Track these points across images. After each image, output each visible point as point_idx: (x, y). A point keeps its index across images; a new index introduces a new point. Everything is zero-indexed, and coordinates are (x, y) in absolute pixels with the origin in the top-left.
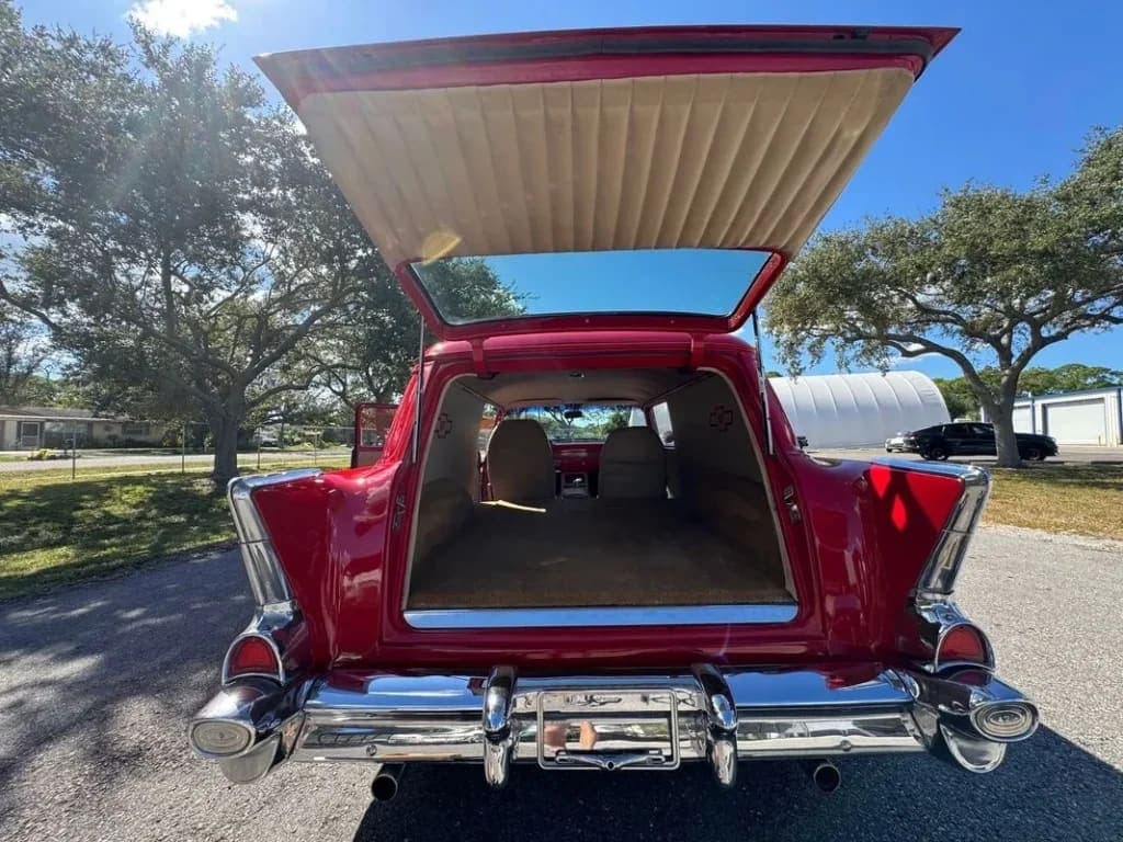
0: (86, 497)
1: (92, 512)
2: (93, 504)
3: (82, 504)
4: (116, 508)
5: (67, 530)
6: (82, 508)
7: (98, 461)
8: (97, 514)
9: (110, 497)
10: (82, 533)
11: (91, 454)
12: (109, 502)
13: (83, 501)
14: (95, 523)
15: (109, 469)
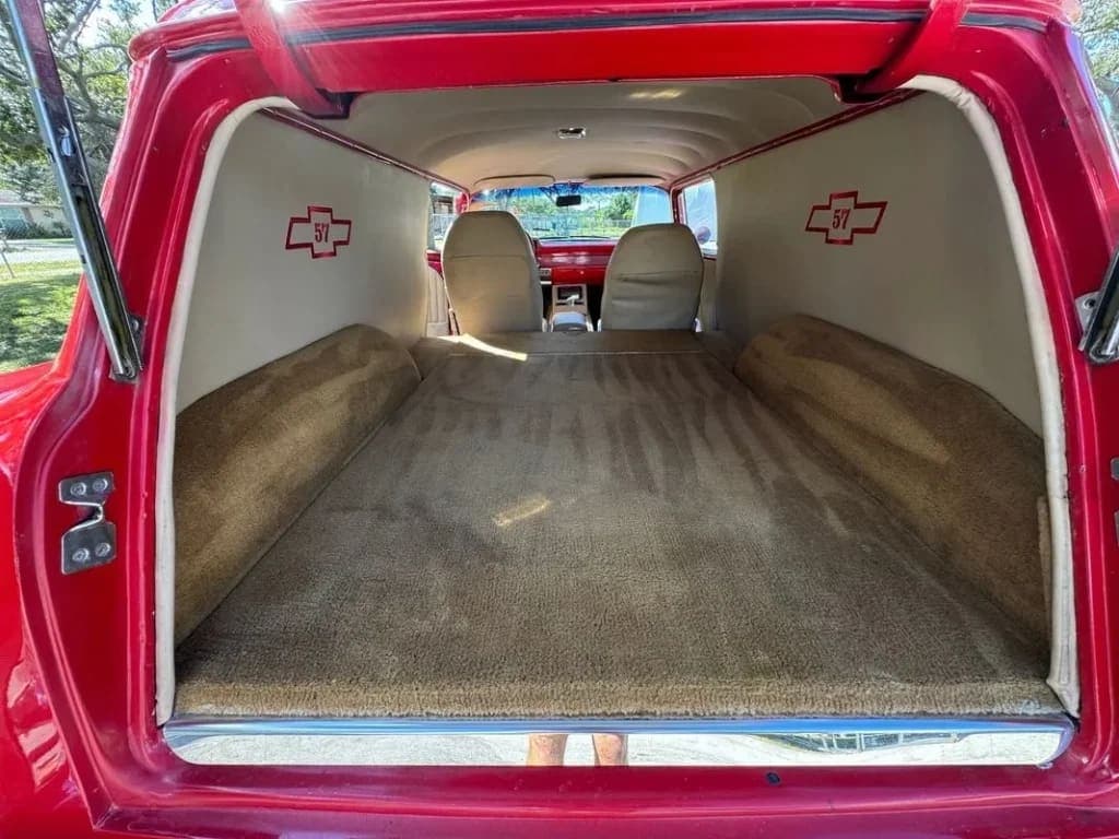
0: (23, 301)
1: (35, 320)
2: (35, 310)
3: (20, 310)
4: (62, 314)
5: (12, 341)
6: (21, 315)
7: (43, 254)
8: (42, 322)
9: (52, 302)
10: (27, 345)
11: (39, 245)
12: (54, 306)
13: (21, 306)
14: (41, 333)
15: (57, 265)
